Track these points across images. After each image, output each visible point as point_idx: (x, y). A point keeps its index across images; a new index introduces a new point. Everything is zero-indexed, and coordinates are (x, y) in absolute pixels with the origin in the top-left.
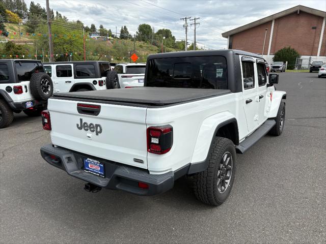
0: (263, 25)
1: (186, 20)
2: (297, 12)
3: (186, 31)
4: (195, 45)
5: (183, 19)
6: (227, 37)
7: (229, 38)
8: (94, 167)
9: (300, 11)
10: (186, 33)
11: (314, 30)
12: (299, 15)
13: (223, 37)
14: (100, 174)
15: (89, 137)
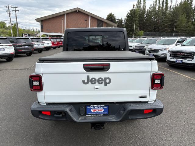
0: (59, 16)
1: (8, 8)
2: (76, 11)
3: (10, 15)
4: (17, 25)
5: (6, 6)
6: (39, 22)
7: (40, 22)
8: (98, 110)
9: (78, 11)
10: (10, 16)
11: (86, 21)
12: (78, 13)
13: (36, 21)
14: (104, 114)
15: (97, 88)
